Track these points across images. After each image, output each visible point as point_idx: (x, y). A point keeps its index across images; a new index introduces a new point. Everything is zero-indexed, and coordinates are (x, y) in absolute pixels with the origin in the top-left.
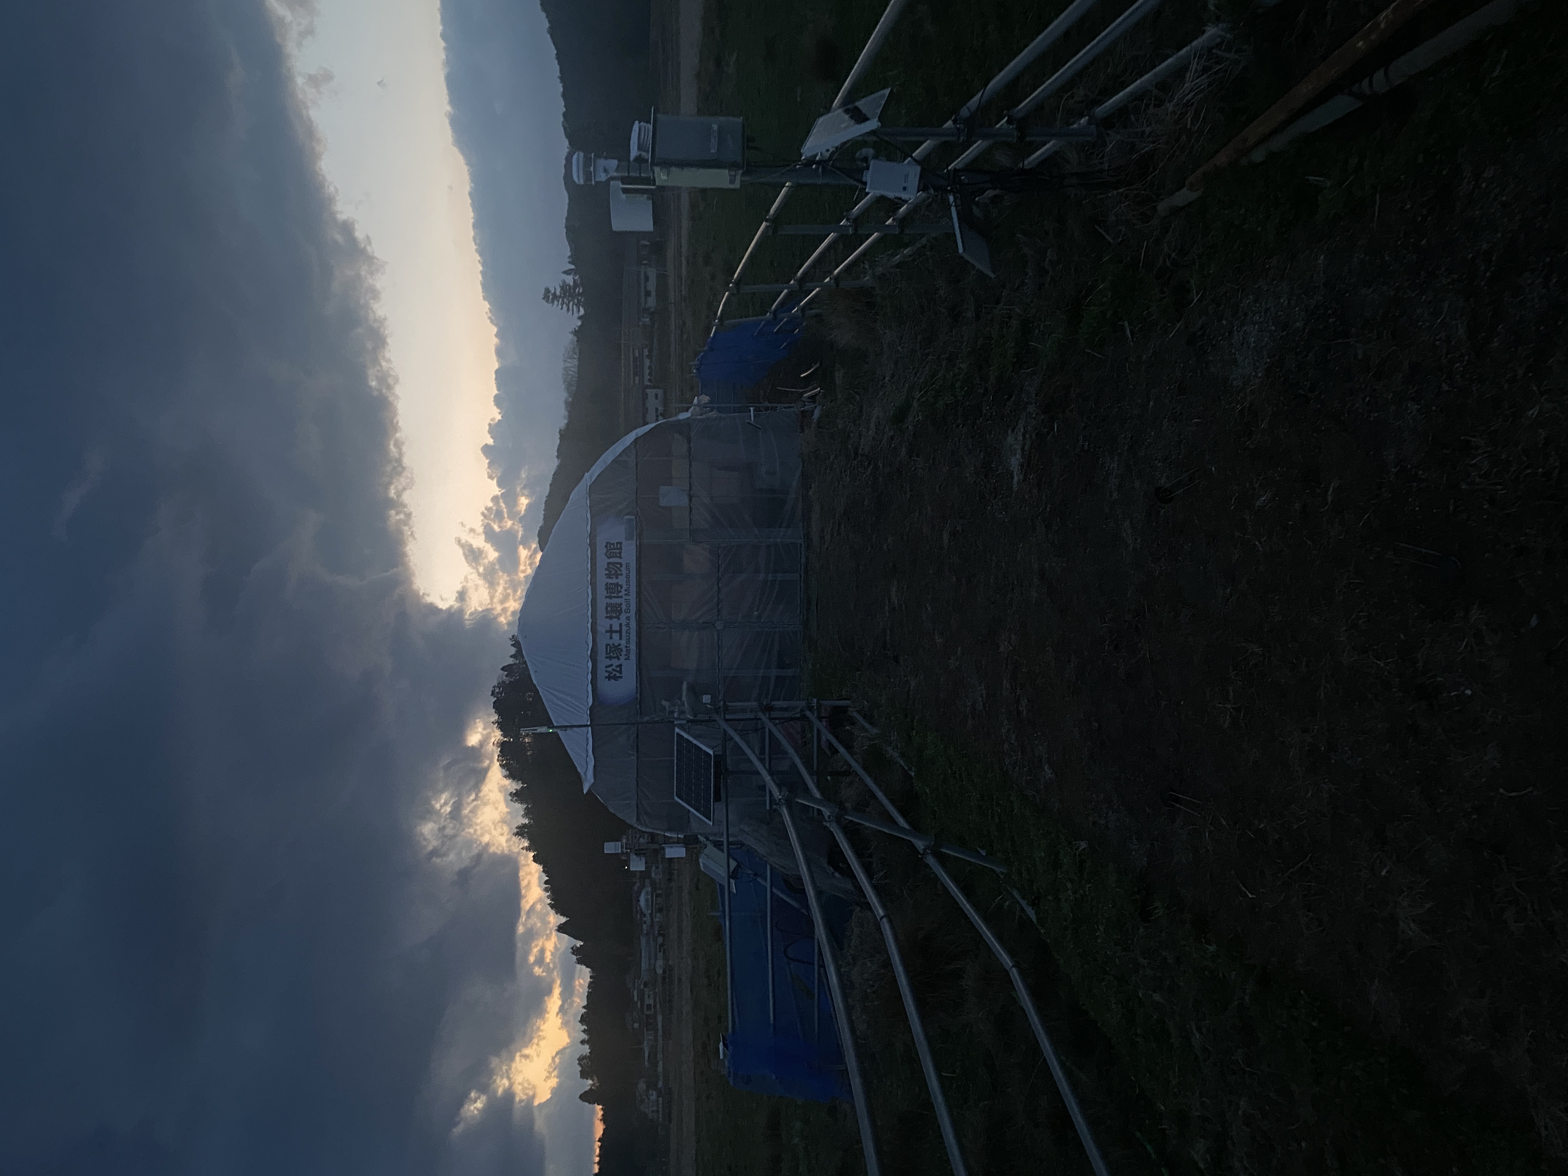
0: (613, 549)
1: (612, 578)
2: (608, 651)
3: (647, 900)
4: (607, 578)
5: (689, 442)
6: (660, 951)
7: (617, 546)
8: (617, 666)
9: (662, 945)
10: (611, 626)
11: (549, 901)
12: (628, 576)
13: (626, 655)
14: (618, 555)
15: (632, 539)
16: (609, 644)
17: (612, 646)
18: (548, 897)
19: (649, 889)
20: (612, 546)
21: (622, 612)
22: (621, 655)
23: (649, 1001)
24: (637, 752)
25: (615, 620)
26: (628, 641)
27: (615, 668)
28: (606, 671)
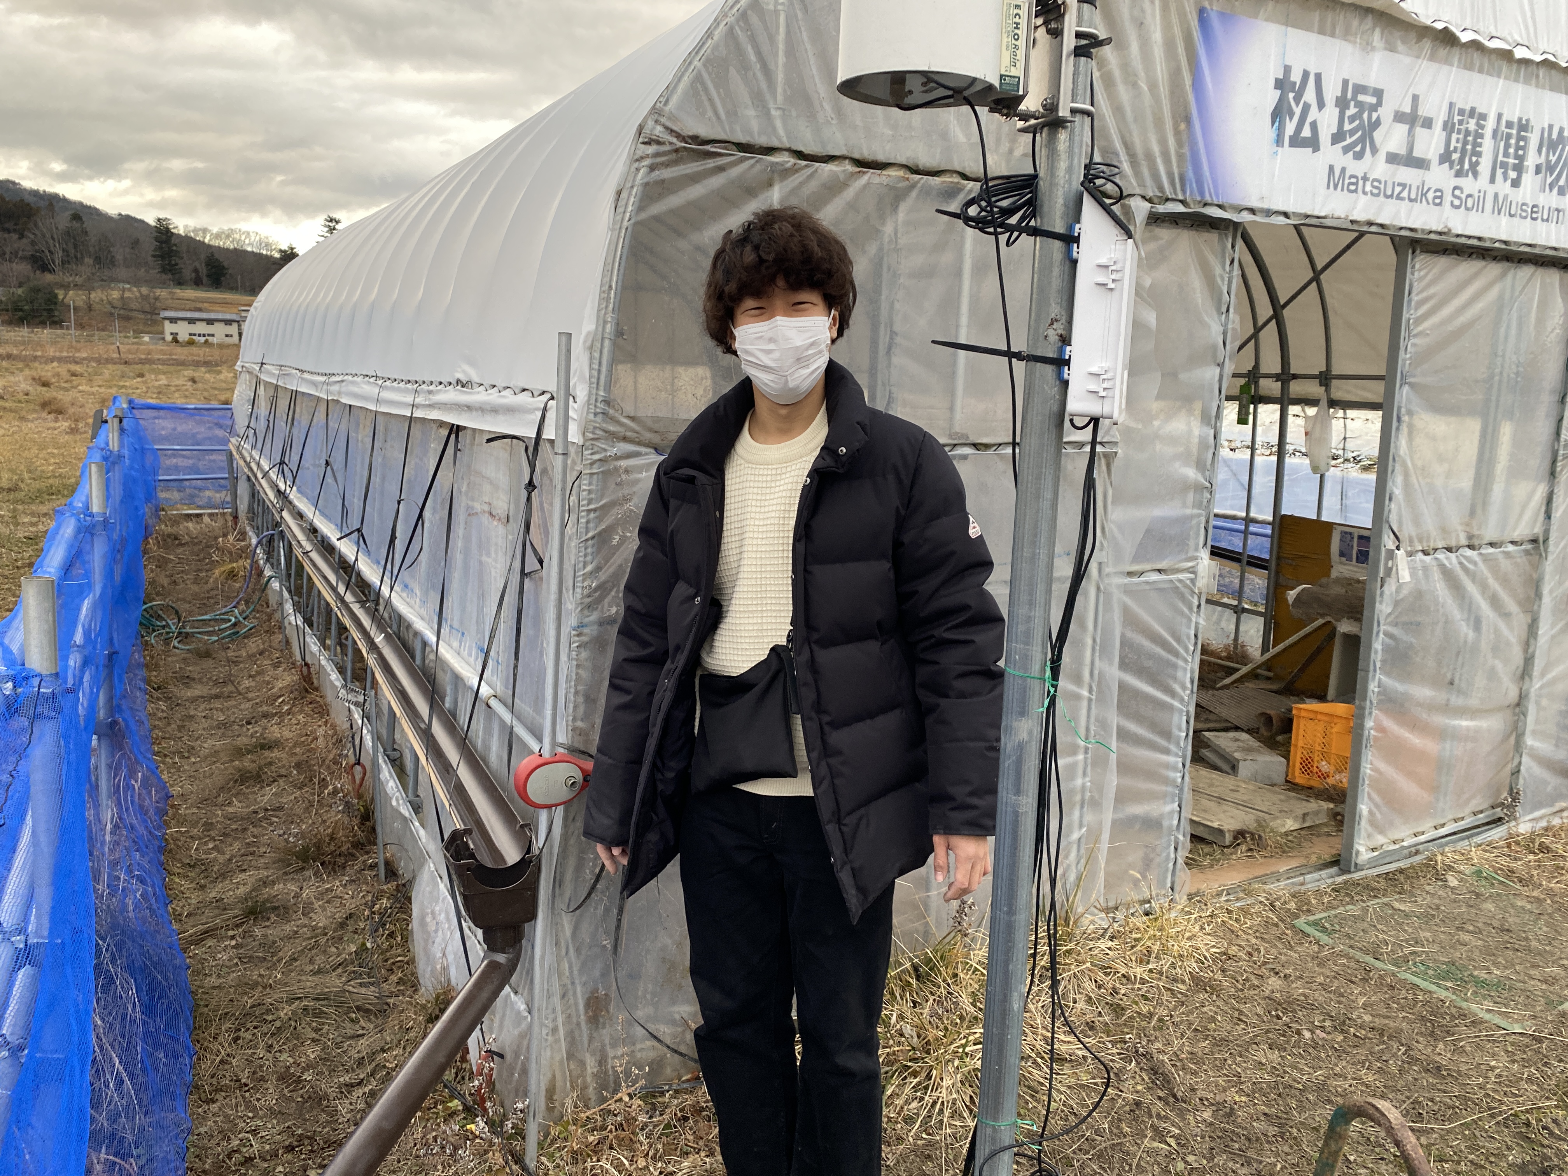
2: (1361, 98)
8: (1314, 126)
10: (1428, 123)
12: (1534, 212)
13: (1343, 170)
16: (1379, 103)
17: (1374, 116)
21: (1456, 174)
22: (1346, 149)
25: (1442, 141)
27: (1312, 117)
28: (1306, 75)
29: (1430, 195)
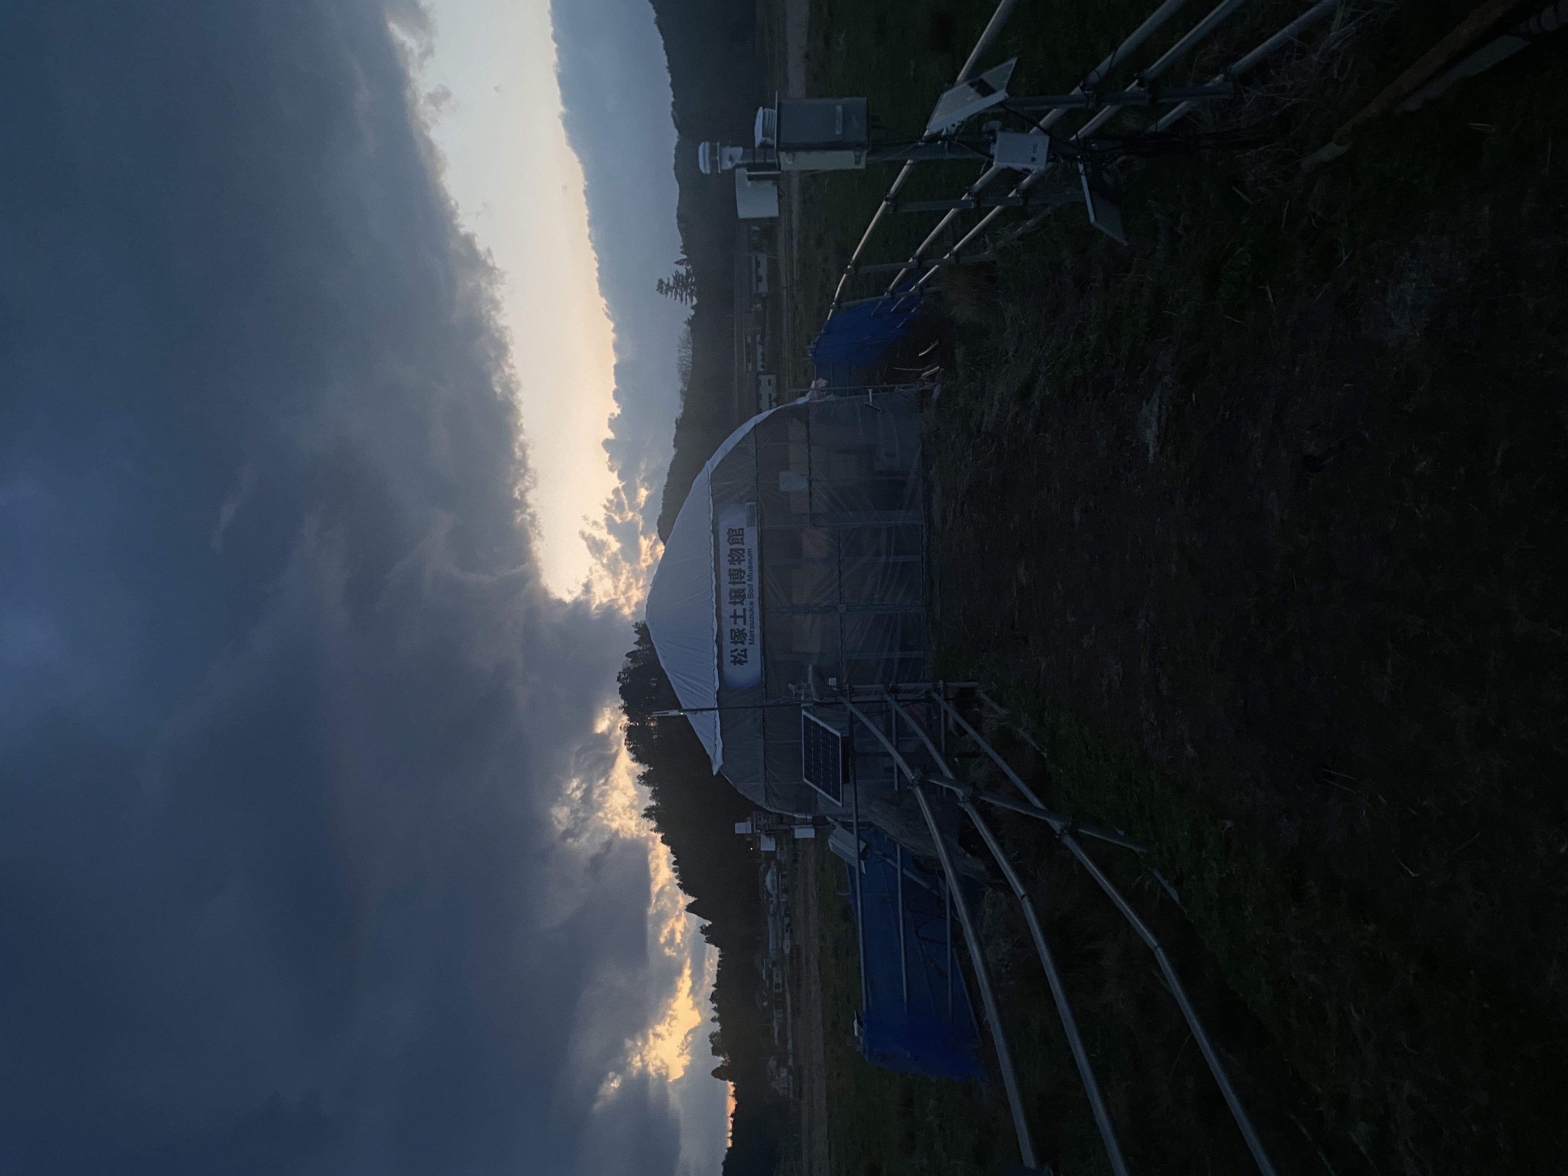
0: (736, 535)
1: (735, 564)
3: (773, 881)
4: (730, 564)
5: (808, 427)
6: (787, 931)
7: (739, 532)
8: (742, 651)
9: (789, 925)
10: (735, 611)
11: (677, 881)
12: (750, 562)
13: (750, 640)
14: (740, 541)
15: (754, 525)
16: (734, 630)
17: (737, 631)
18: (677, 877)
19: (775, 870)
20: (734, 533)
21: (745, 597)
22: (745, 640)
23: (777, 980)
24: (764, 735)
25: (739, 605)
26: (752, 626)
27: (740, 653)
28: (732, 656)
29: (751, 606)
